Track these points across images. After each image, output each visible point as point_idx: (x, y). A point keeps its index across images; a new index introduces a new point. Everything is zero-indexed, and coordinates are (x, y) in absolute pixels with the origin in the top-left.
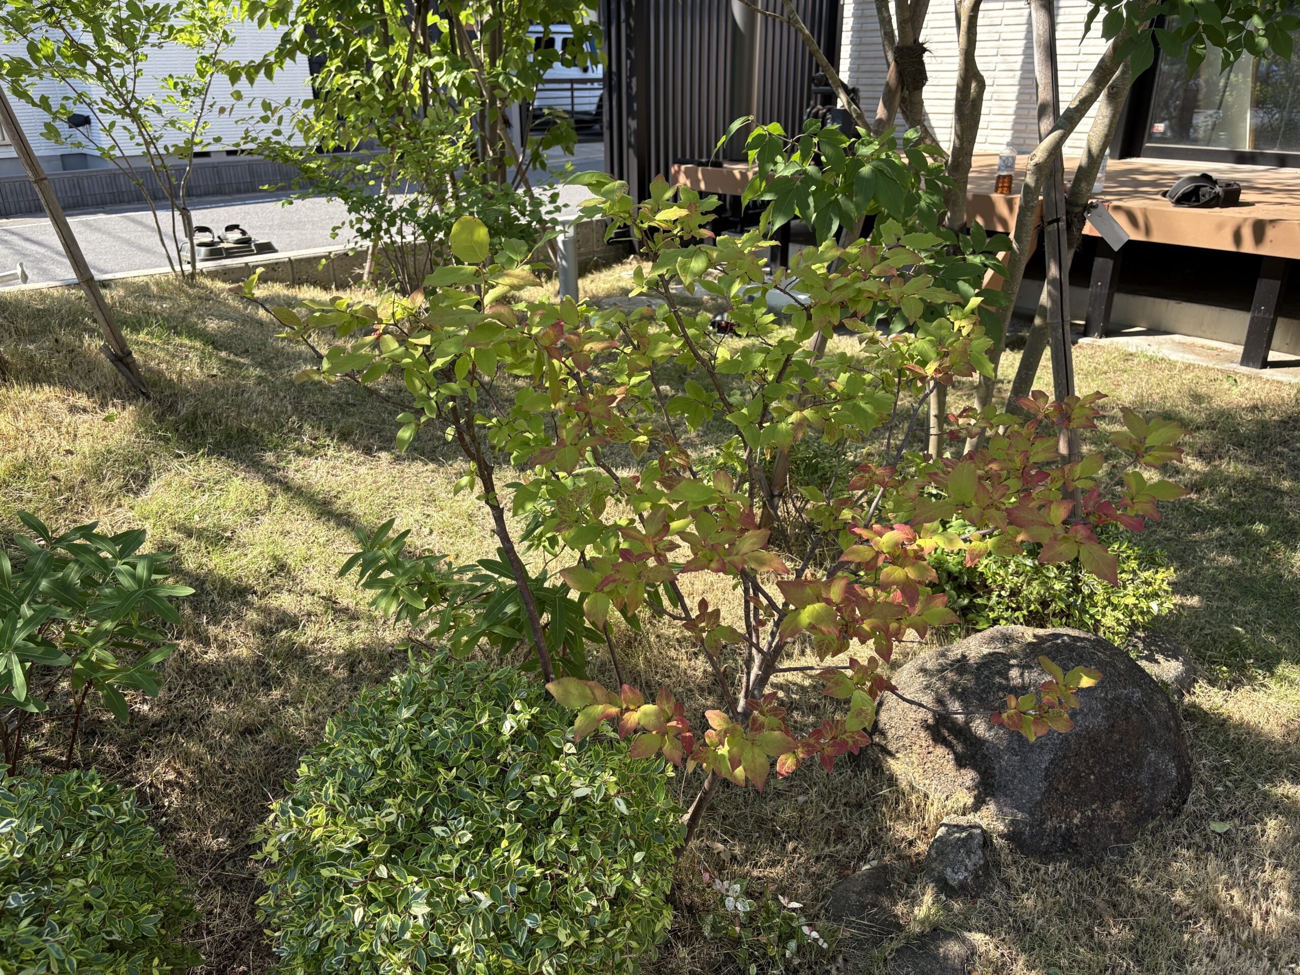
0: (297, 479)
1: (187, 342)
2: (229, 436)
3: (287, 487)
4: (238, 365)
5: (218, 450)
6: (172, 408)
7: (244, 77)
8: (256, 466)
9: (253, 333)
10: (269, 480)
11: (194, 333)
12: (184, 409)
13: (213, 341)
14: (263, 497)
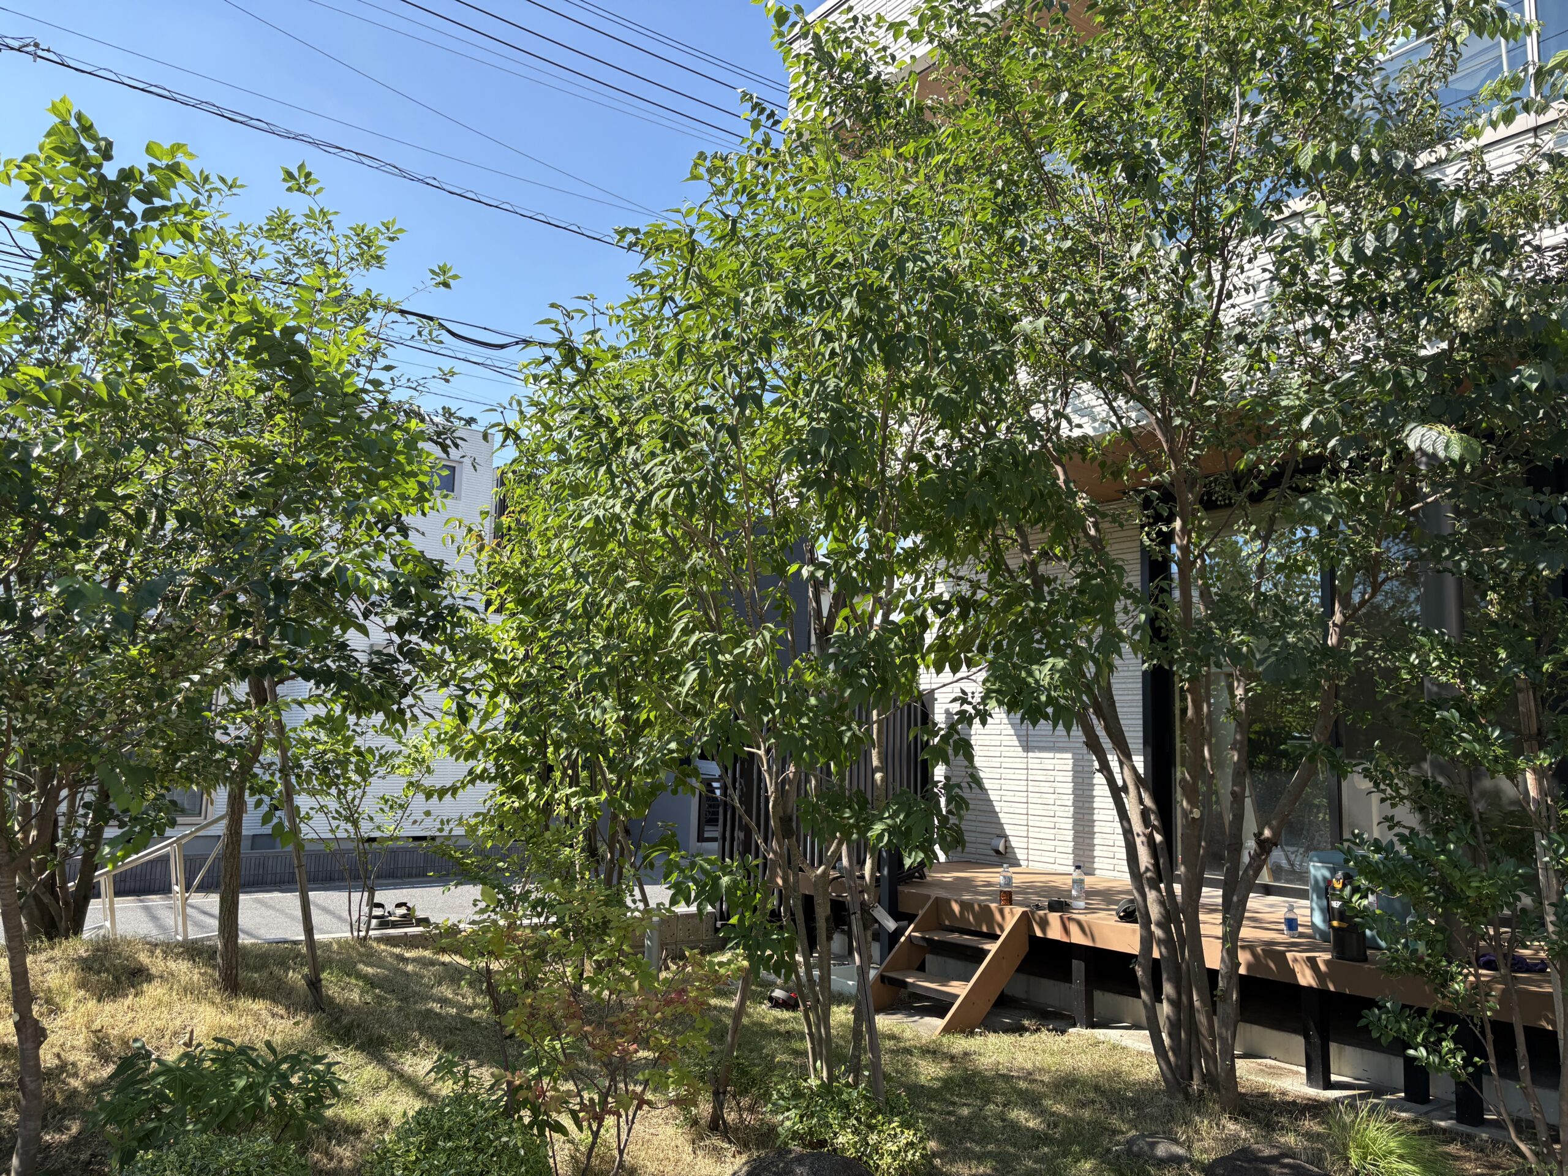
0: (408, 1070)
1: (354, 981)
2: (371, 1040)
3: (401, 1076)
4: (386, 999)
5: (361, 1048)
6: (337, 1020)
7: (436, 796)
8: (382, 1061)
9: (401, 980)
10: (391, 1069)
11: (359, 976)
12: (346, 1020)
13: (371, 982)
14: (384, 1080)
